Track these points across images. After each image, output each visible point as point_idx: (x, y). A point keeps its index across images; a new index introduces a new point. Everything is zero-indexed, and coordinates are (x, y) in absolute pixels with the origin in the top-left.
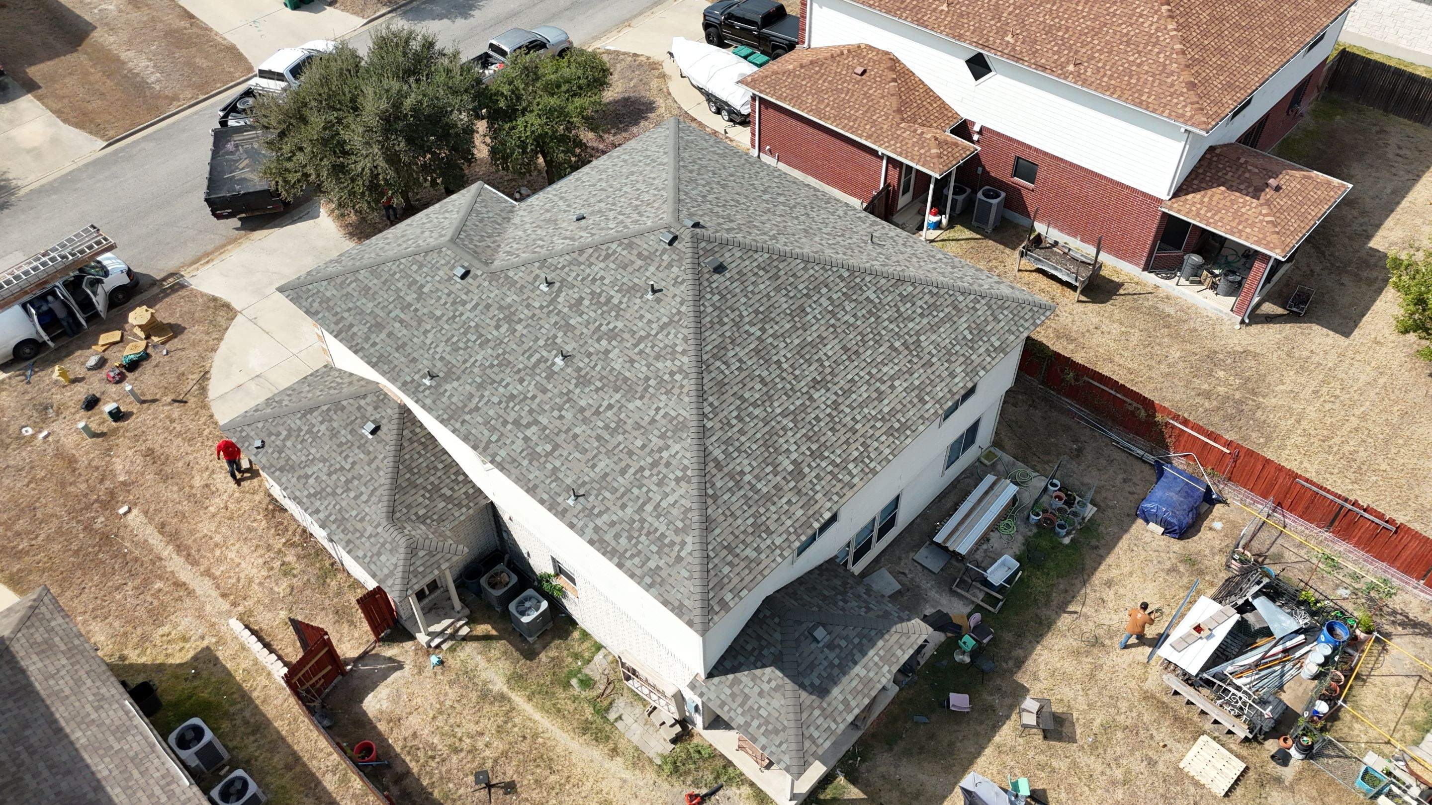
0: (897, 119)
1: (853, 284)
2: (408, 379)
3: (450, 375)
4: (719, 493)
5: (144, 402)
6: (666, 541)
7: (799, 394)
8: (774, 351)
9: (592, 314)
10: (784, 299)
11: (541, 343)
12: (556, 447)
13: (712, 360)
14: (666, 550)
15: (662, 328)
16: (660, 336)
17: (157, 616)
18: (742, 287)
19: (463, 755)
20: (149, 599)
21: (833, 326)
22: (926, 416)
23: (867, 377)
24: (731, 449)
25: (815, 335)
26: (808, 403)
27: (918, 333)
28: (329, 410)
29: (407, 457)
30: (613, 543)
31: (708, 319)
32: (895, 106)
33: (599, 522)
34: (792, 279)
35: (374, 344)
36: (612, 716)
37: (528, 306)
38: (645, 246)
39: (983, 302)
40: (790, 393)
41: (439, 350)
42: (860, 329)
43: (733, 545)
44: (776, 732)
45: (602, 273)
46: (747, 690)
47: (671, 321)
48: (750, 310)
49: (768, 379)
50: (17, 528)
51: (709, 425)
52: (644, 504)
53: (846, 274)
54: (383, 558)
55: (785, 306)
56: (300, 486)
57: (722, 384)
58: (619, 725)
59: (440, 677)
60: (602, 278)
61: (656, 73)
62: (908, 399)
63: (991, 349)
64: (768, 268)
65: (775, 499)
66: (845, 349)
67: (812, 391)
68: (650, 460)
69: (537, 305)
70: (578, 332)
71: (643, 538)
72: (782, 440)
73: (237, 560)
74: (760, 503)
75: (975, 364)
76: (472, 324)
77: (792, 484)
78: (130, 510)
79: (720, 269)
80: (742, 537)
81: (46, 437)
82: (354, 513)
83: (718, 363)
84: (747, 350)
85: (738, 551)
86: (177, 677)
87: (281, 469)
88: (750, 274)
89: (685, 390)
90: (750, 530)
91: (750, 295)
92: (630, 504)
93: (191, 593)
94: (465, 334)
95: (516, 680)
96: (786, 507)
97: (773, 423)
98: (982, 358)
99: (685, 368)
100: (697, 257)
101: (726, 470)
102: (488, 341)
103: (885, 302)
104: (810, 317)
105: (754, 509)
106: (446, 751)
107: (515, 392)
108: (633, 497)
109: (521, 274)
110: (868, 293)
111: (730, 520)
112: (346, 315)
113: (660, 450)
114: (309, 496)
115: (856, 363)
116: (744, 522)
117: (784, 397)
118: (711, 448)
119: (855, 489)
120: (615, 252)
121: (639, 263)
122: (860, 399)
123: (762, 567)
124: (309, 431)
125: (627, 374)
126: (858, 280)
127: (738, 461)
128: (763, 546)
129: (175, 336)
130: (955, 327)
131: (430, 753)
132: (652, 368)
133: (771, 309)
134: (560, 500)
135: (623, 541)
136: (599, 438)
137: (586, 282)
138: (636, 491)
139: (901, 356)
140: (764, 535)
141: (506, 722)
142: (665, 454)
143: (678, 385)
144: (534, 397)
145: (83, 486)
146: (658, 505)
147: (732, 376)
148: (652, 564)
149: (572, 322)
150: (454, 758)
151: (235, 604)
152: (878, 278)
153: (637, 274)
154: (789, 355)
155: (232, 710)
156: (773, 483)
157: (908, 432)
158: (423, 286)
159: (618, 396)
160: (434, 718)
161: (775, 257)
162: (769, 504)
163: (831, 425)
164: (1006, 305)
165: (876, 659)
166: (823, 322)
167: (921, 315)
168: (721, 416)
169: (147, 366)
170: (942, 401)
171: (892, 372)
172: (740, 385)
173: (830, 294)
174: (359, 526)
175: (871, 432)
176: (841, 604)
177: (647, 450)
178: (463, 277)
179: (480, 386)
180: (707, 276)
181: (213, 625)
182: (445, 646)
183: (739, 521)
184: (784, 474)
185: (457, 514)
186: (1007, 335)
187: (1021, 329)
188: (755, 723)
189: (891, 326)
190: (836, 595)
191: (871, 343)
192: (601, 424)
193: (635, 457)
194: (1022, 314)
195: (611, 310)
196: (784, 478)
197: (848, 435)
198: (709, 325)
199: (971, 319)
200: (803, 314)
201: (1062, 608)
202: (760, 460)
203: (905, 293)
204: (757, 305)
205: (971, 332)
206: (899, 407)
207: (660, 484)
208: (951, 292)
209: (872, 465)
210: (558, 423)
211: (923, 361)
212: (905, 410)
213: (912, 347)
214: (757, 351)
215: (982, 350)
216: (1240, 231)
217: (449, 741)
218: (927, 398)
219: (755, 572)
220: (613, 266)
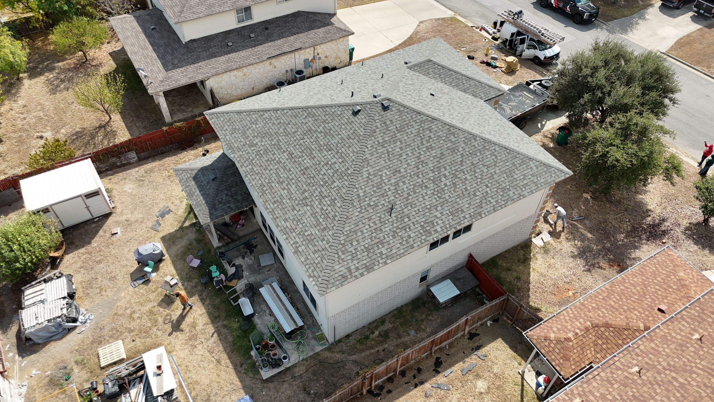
1: (343, 175)
4: (250, 116)
7: (287, 147)
8: (309, 137)
10: (336, 141)
21: (320, 163)
23: (291, 178)
24: (267, 120)
25: (316, 155)
26: (282, 150)
34: (347, 145)
39: (327, 246)
40: (288, 143)
42: (317, 176)
46: (210, 159)
48: (331, 127)
49: (296, 134)
51: (279, 112)
53: (349, 171)
55: (333, 142)
57: (296, 117)
62: (277, 196)
63: (298, 245)
64: (354, 134)
65: (244, 136)
66: (306, 168)
67: (288, 153)
72: (267, 139)
75: (290, 234)
77: (248, 143)
80: (232, 124)
83: (306, 115)
84: (311, 126)
88: (352, 127)
90: (234, 127)
91: (339, 127)
96: (239, 140)
97: (275, 136)
98: (293, 238)
100: (364, 104)
101: (259, 118)
103: (331, 190)
104: (326, 153)
105: (242, 129)
110: (337, 182)
111: (239, 120)
115: (299, 173)
117: (286, 141)
118: (269, 113)
122: (280, 173)
123: (220, 131)
126: (346, 178)
127: (262, 123)
128: (227, 132)
130: (313, 226)
133: (331, 136)
139: (299, 195)
140: (231, 132)
147: (299, 120)
152: (346, 188)
154: (306, 143)
156: (250, 135)
161: (360, 137)
162: (242, 134)
163: (270, 160)
166: (322, 158)
168: (282, 116)
170: (273, 213)
171: (292, 190)
172: (295, 124)
173: (338, 163)
175: (264, 177)
176: (226, 192)
180: (351, 108)
183: (238, 123)
187: (307, 266)
190: (231, 192)
191: (309, 181)
196: (251, 140)
197: (264, 166)
198: (325, 110)
199: (317, 237)
200: (327, 150)
201: (218, 331)
202: (260, 131)
203: (336, 202)
205: (309, 235)
206: (273, 191)
208: (335, 228)
209: (248, 175)
211: (295, 206)
212: (272, 194)
213: (304, 202)
214: (310, 130)
215: (298, 240)
218: (276, 205)
219: (218, 128)
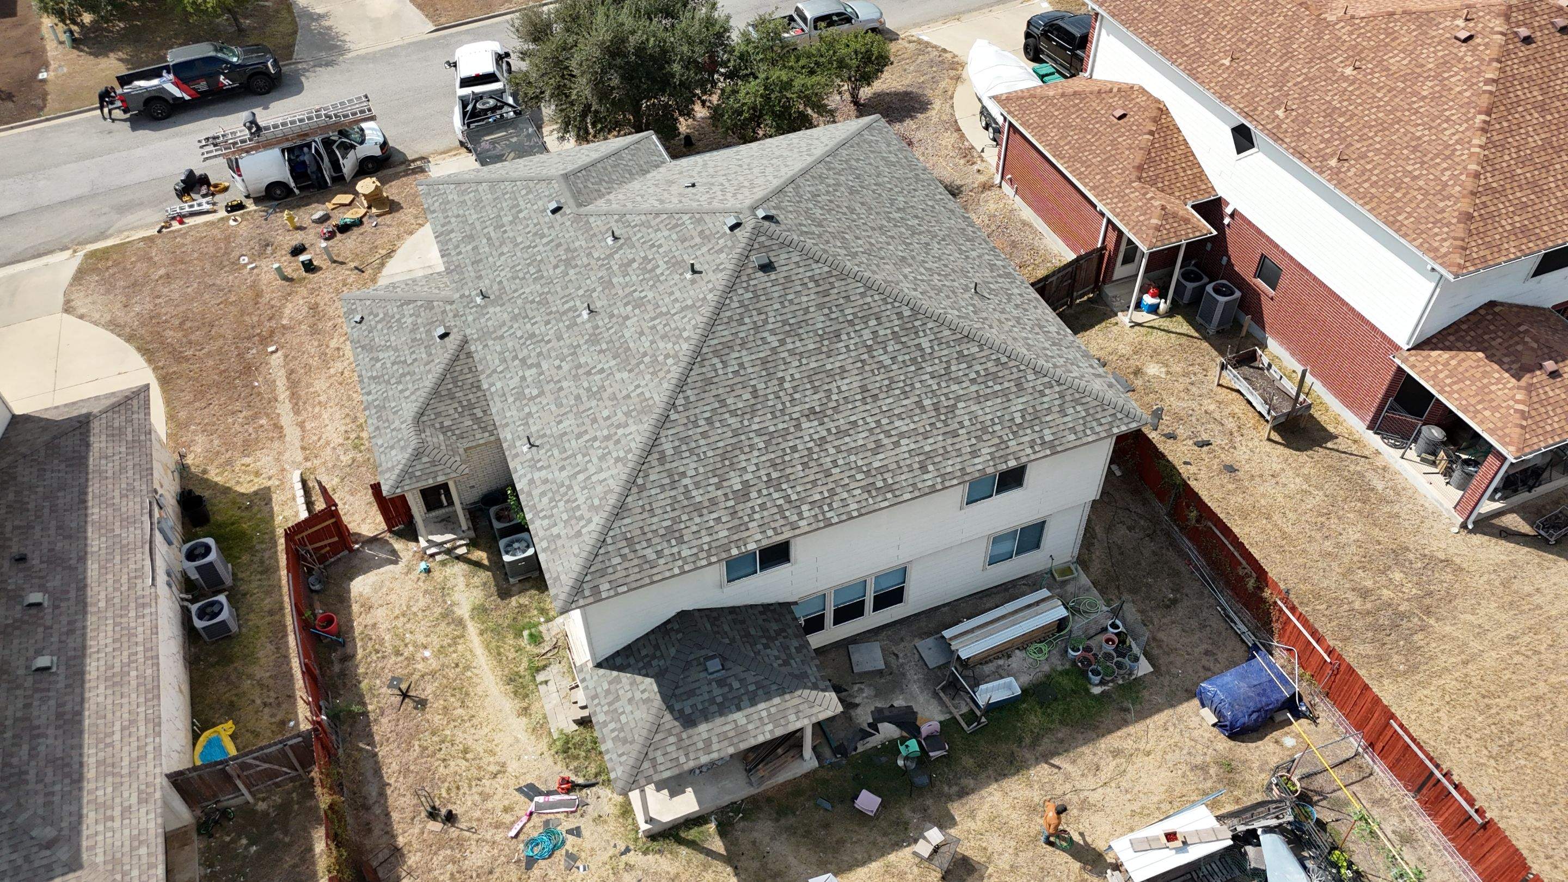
0: (1133, 177)
1: (910, 325)
2: (467, 293)
3: (499, 302)
4: (648, 486)
5: (335, 262)
6: (578, 514)
7: (787, 418)
8: (783, 367)
9: (634, 278)
10: (823, 318)
11: (581, 292)
12: (542, 393)
13: (711, 355)
14: (573, 522)
15: (683, 309)
16: (676, 317)
17: (248, 447)
18: (782, 293)
19: (400, 659)
20: (251, 430)
21: (863, 361)
22: (920, 486)
23: (873, 425)
24: (684, 448)
25: (838, 364)
26: (792, 430)
27: (958, 398)
28: (421, 306)
29: (458, 368)
30: (537, 499)
31: (728, 314)
32: (1137, 162)
33: (537, 475)
34: (842, 301)
35: (460, 253)
36: (540, 677)
37: (589, 255)
38: (711, 225)
39: (1057, 389)
40: (778, 414)
41: (502, 274)
42: (892, 374)
43: (636, 540)
44: (625, 741)
45: (662, 241)
46: (621, 692)
47: (694, 305)
48: (779, 318)
49: (760, 393)
50: (193, 337)
51: (673, 416)
52: (579, 472)
53: (907, 313)
54: (394, 452)
55: (820, 325)
56: (369, 366)
57: (709, 382)
58: (542, 688)
59: (421, 583)
60: (660, 246)
61: (952, 73)
62: (908, 462)
63: (1039, 441)
64: (821, 282)
65: (705, 511)
66: (864, 389)
67: (804, 419)
68: (605, 432)
69: (596, 255)
70: (613, 292)
71: (561, 504)
72: (743, 457)
73: (327, 422)
74: (687, 510)
75: (1008, 451)
76: (539, 258)
77: (731, 503)
78: (277, 350)
79: (767, 267)
80: (650, 535)
81: (253, 269)
82: (393, 404)
83: (715, 360)
84: (753, 357)
85: (638, 547)
86: (234, 503)
87: (363, 347)
88: (799, 282)
89: (669, 376)
90: (662, 532)
91: (787, 303)
92: (568, 468)
93: (282, 437)
94: (529, 265)
95: (480, 611)
96: (712, 523)
97: (743, 437)
98: (1021, 447)
99: (680, 354)
100: (750, 248)
101: (668, 466)
102: (542, 277)
103: (936, 355)
104: (842, 344)
105: (677, 513)
106: (389, 650)
107: (537, 332)
108: (574, 462)
109: (599, 223)
110: (922, 340)
111: (646, 515)
112: (453, 220)
113: (618, 426)
114: (371, 378)
115: (868, 407)
116: (659, 522)
117: (769, 416)
118: (663, 440)
119: (797, 532)
120: (684, 223)
121: (698, 240)
122: (853, 445)
123: (655, 571)
124: (398, 321)
125: (631, 345)
126: (917, 323)
127: (685, 462)
128: (666, 552)
129: (390, 212)
130: (1006, 405)
131: (377, 647)
132: (654, 346)
133: (803, 324)
134: (518, 444)
135: (545, 500)
136: (578, 397)
137: (646, 246)
138: (579, 457)
139: (924, 416)
140: (673, 542)
141: (449, 645)
142: (620, 432)
143: (666, 368)
144: (549, 341)
145: (255, 319)
146: (589, 478)
147: (724, 377)
148: (555, 531)
149: (615, 280)
150: (393, 659)
151: (307, 459)
152: (943, 328)
153: (690, 250)
154: (797, 376)
155: (258, 547)
156: (711, 496)
157: (889, 495)
158: (521, 211)
159: (613, 363)
160: (397, 617)
161: (835, 273)
162: (696, 514)
163: (806, 459)
164: (1084, 401)
165: (764, 714)
166: (853, 354)
167: (973, 381)
168: (692, 412)
169: (356, 231)
170: (947, 477)
171: (905, 429)
172: (728, 389)
173: (877, 328)
174: (391, 417)
175: (847, 481)
176: (760, 647)
177: (609, 422)
178: (554, 211)
179: (515, 318)
180: (750, 271)
181: (283, 470)
182: (438, 558)
183: (655, 520)
184: (728, 490)
185: (478, 436)
186: (1067, 432)
187: (1088, 432)
188: (612, 726)
189: (930, 382)
190: (761, 637)
191: (897, 392)
192: (586, 385)
193: (595, 426)
194: (1098, 416)
195: (651, 279)
196: (726, 495)
197: (818, 476)
198: (726, 320)
199: (1032, 403)
200: (835, 340)
201: (1046, 757)
202: (710, 468)
203: (966, 352)
204: (789, 316)
205: (1023, 417)
206: (893, 466)
207: (602, 458)
208: (1022, 367)
209: (828, 515)
210: (554, 371)
211: (948, 429)
212: (899, 471)
213: (943, 410)
214: (764, 362)
215: (1027, 439)
216: (1477, 412)
217: (398, 643)
218: (931, 468)
219: (644, 574)
220: (674, 237)
